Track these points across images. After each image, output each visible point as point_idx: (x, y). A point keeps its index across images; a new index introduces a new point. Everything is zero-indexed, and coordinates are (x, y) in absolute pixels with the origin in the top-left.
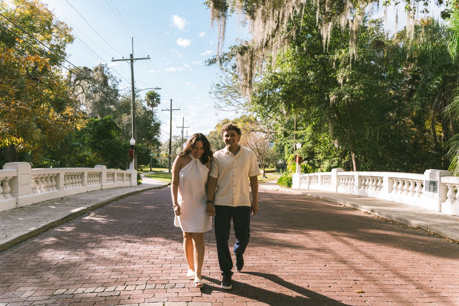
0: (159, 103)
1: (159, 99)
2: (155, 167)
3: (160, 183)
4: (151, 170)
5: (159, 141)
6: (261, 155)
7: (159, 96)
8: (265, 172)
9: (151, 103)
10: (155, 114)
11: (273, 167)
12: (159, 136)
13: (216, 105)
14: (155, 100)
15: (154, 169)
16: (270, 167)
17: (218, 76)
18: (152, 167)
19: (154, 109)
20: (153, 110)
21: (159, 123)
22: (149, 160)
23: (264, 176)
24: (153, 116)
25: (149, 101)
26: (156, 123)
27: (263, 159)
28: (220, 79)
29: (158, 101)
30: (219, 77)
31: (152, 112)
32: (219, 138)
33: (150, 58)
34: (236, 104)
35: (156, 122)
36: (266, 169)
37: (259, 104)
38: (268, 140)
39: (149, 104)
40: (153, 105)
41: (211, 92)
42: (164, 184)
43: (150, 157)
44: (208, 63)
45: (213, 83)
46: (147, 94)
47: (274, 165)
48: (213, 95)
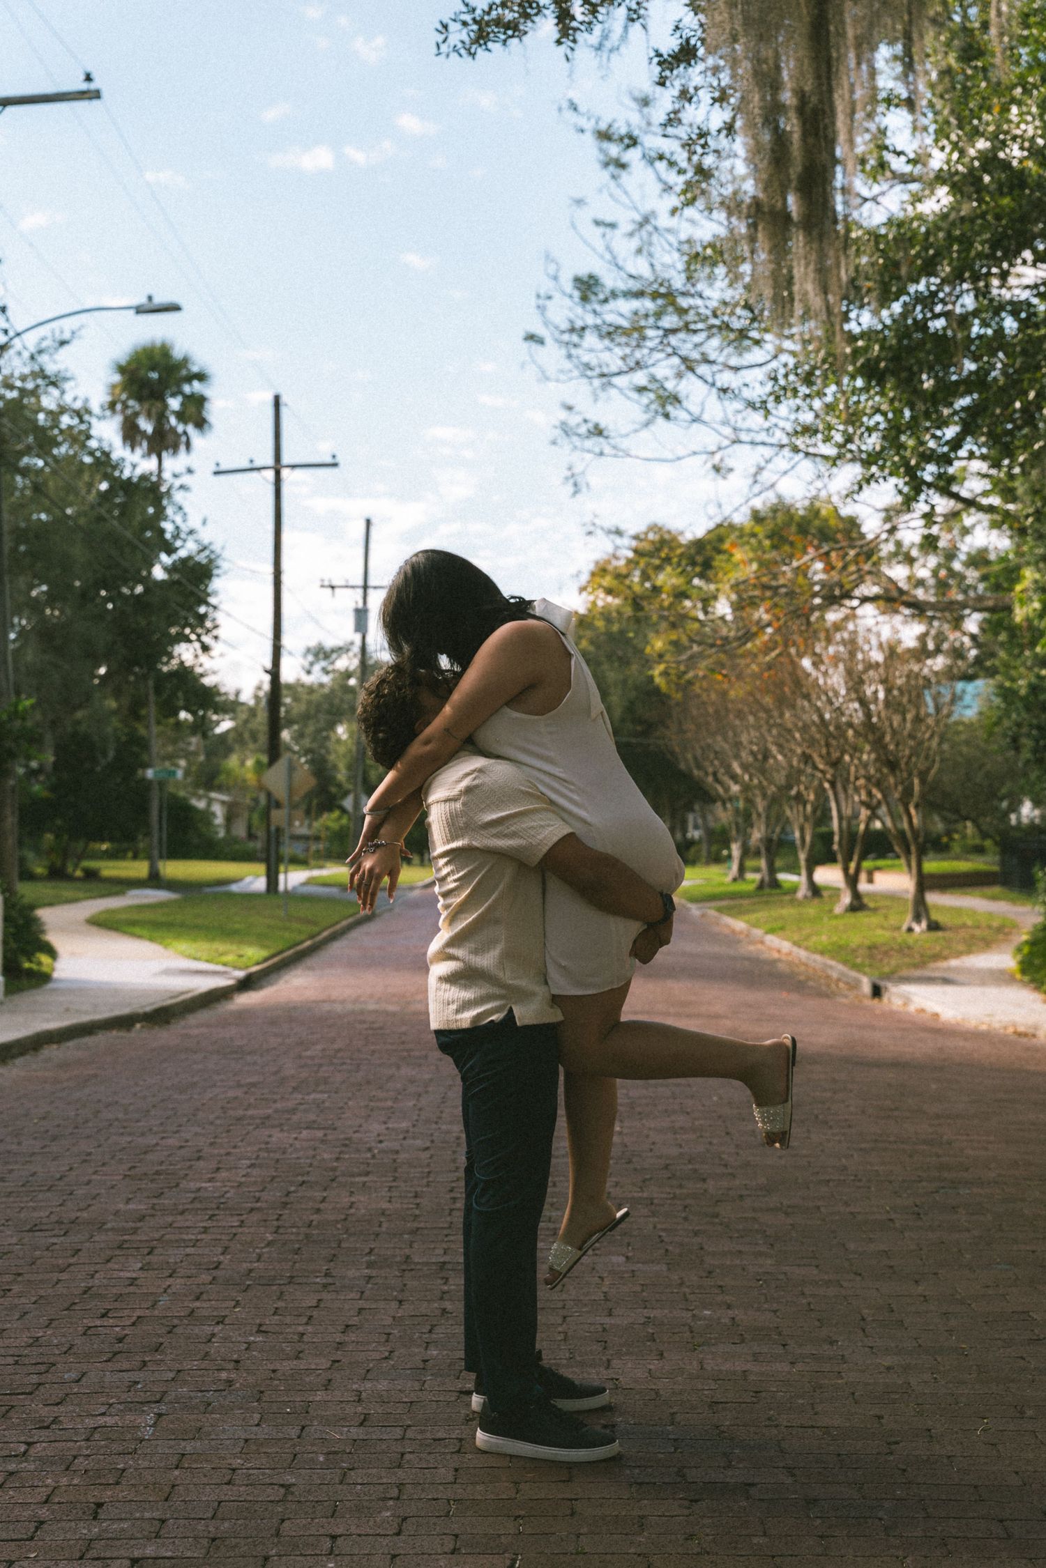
0: (201, 424)
1: (198, 402)
2: (179, 851)
3: (184, 972)
4: (155, 880)
5: (207, 681)
6: (893, 766)
7: (201, 377)
8: (925, 883)
9: (146, 426)
10: (178, 496)
11: (980, 850)
12: (205, 648)
13: (574, 420)
14: (174, 403)
15: (174, 869)
16: (956, 848)
17: (584, 217)
18: (161, 857)
19: (173, 464)
20: (167, 475)
21: (202, 558)
22: (142, 809)
23: (917, 918)
24: (160, 514)
25: (136, 414)
26: (184, 561)
27: (908, 792)
28: (600, 245)
29: (195, 411)
30: (598, 223)
31: (155, 488)
32: (609, 657)
33: (96, 95)
34: (715, 408)
35: (182, 553)
36: (933, 866)
37: (881, 382)
38: (939, 663)
39: (131, 434)
40: (163, 442)
41: (540, 331)
42: (205, 984)
43: (146, 785)
44: (459, 35)
45: (552, 269)
46: (122, 369)
47: (984, 835)
48: (551, 355)
